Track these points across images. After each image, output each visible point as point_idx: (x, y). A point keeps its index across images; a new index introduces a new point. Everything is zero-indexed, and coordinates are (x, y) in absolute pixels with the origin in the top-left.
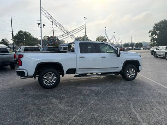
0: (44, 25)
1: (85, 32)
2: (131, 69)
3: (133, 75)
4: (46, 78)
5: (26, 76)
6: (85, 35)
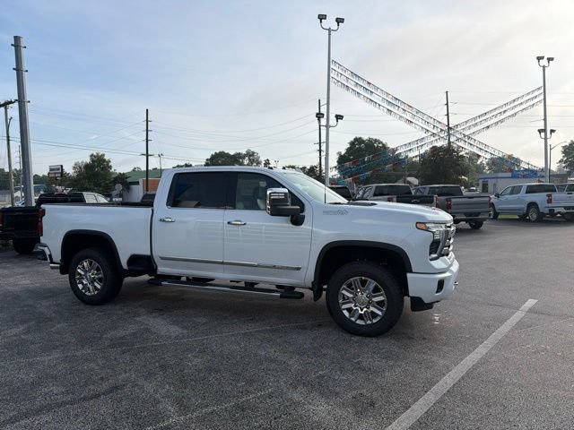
0: (339, 117)
1: (545, 119)
2: (363, 283)
3: (374, 315)
4: (83, 273)
5: (49, 261)
6: (540, 131)
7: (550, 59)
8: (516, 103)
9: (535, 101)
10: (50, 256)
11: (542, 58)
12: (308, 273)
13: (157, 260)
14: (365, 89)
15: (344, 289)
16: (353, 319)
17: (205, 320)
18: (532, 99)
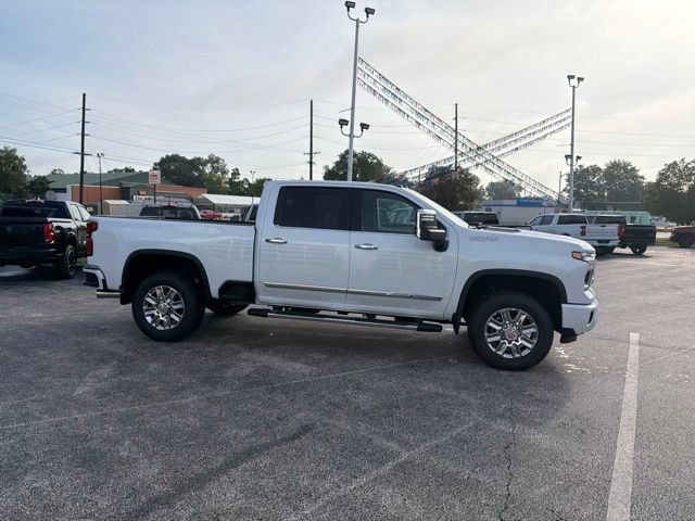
0: (364, 126)
1: (572, 145)
2: (514, 315)
3: (524, 348)
4: (153, 303)
5: (101, 287)
6: (567, 157)
7: (580, 79)
8: (546, 125)
9: (564, 123)
10: (104, 281)
11: (573, 77)
12: (450, 304)
13: (259, 287)
14: (393, 94)
15: (491, 321)
16: (499, 353)
17: (323, 357)
18: (561, 121)
